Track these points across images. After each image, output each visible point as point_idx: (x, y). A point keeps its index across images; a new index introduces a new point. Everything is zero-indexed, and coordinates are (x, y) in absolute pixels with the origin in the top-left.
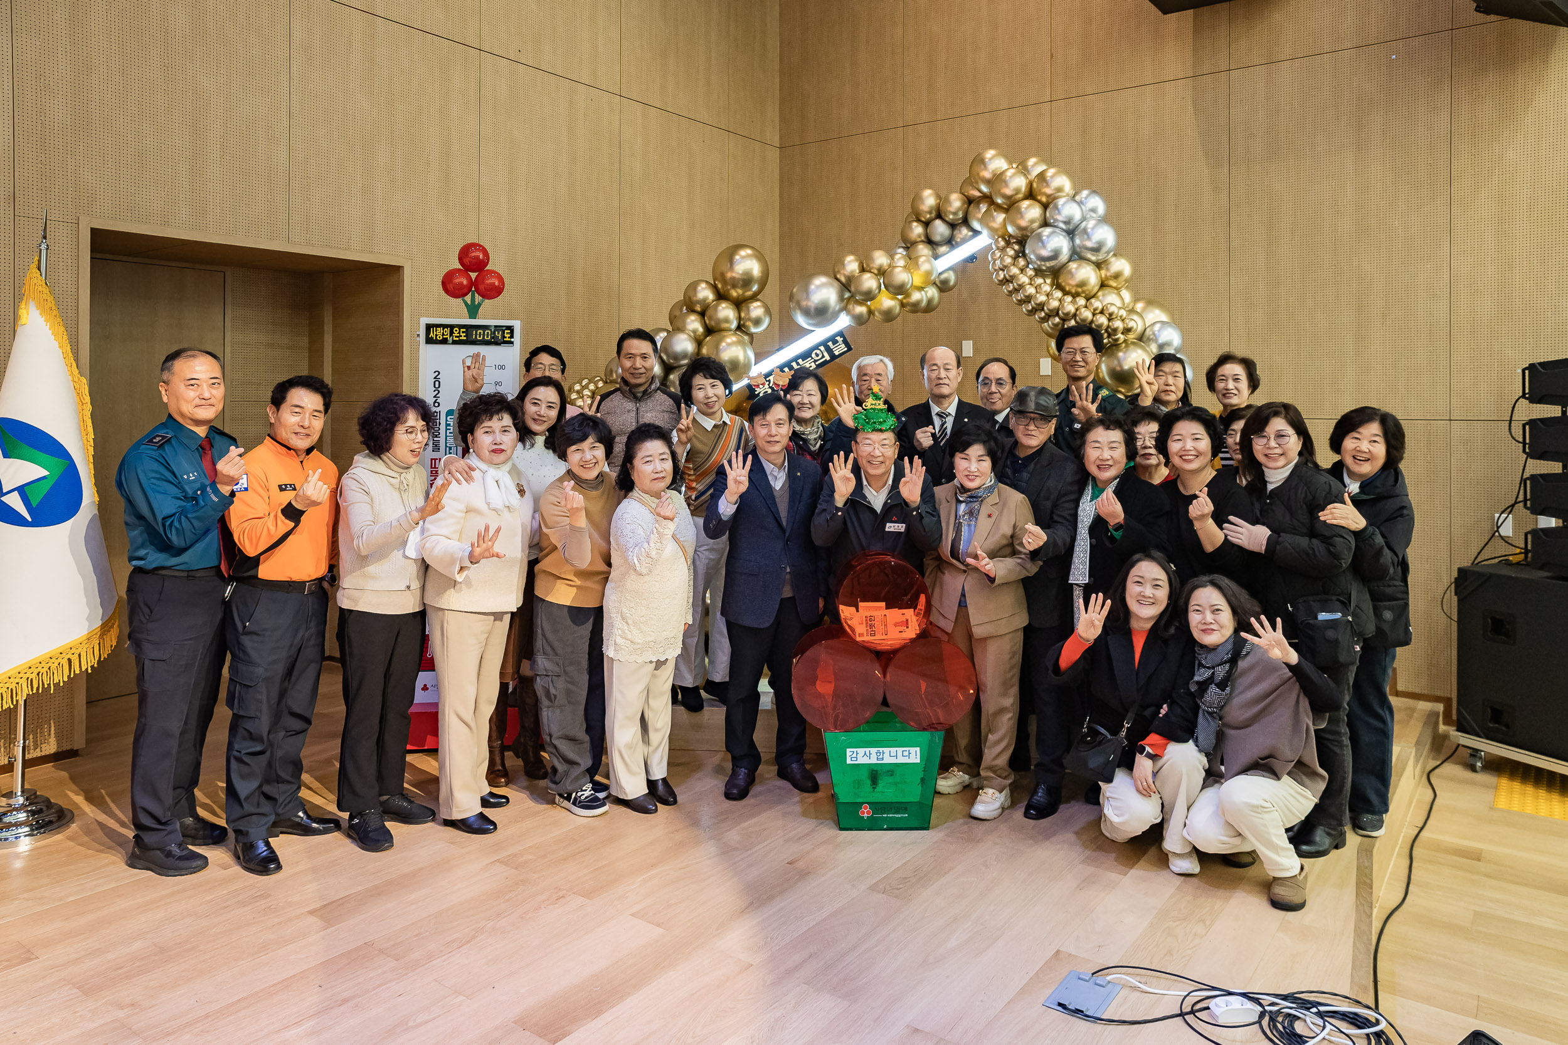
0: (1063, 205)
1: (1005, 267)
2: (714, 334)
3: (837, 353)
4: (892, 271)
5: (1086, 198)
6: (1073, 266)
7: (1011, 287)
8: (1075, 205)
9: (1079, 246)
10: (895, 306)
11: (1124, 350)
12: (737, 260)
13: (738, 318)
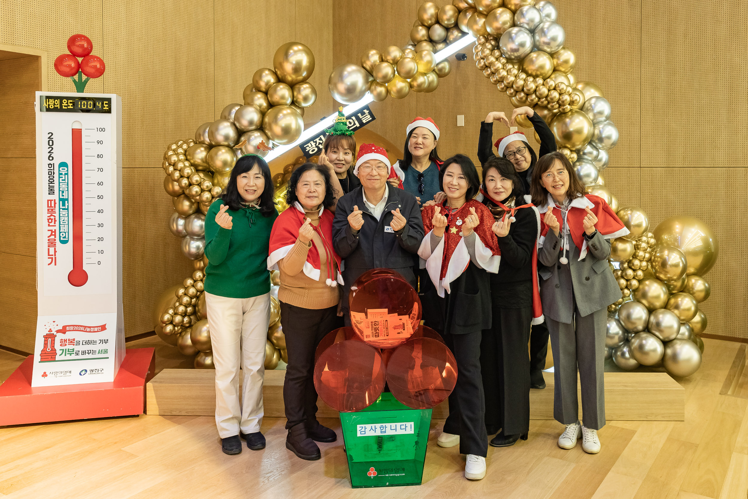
0: (527, 11)
1: (485, 56)
2: (274, 108)
3: (364, 121)
4: (402, 62)
5: (543, 7)
6: (534, 55)
7: (489, 71)
8: (535, 12)
9: (538, 41)
10: (406, 87)
11: (570, 117)
12: (291, 53)
13: (292, 96)
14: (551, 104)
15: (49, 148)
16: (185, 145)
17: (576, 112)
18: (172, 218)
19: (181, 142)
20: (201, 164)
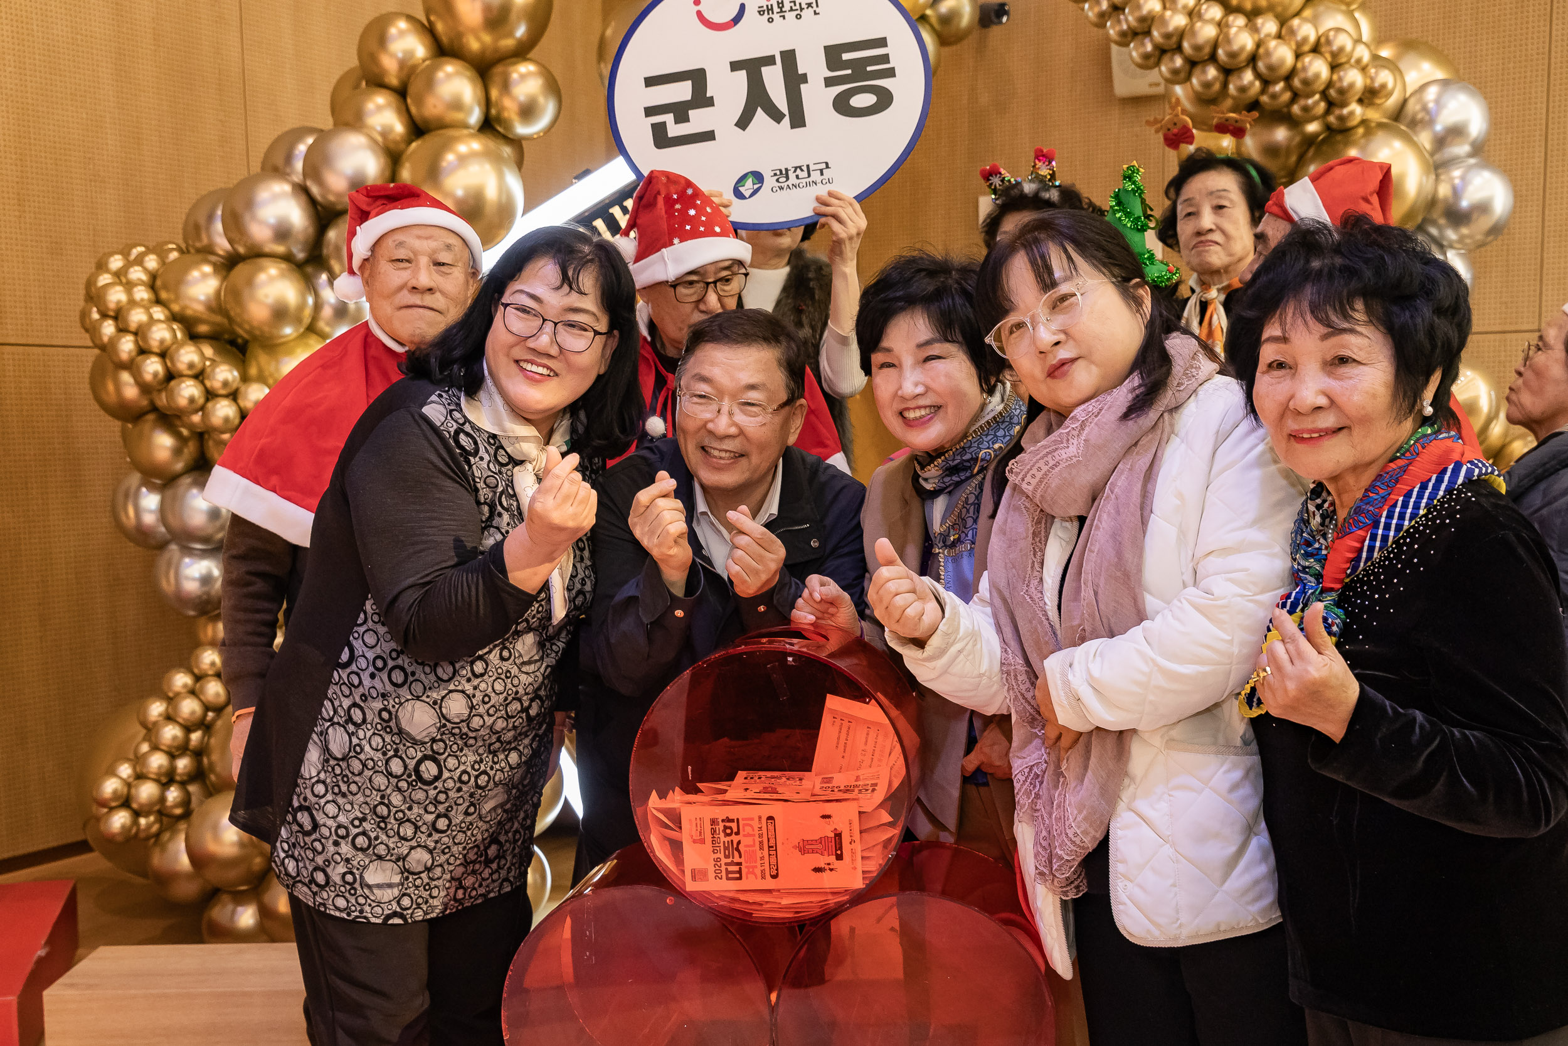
2: (427, 137)
11: (1362, 141)
13: (483, 102)
14: (1302, 102)
16: (152, 256)
17: (1381, 126)
18: (121, 489)
19: (141, 249)
20: (205, 317)
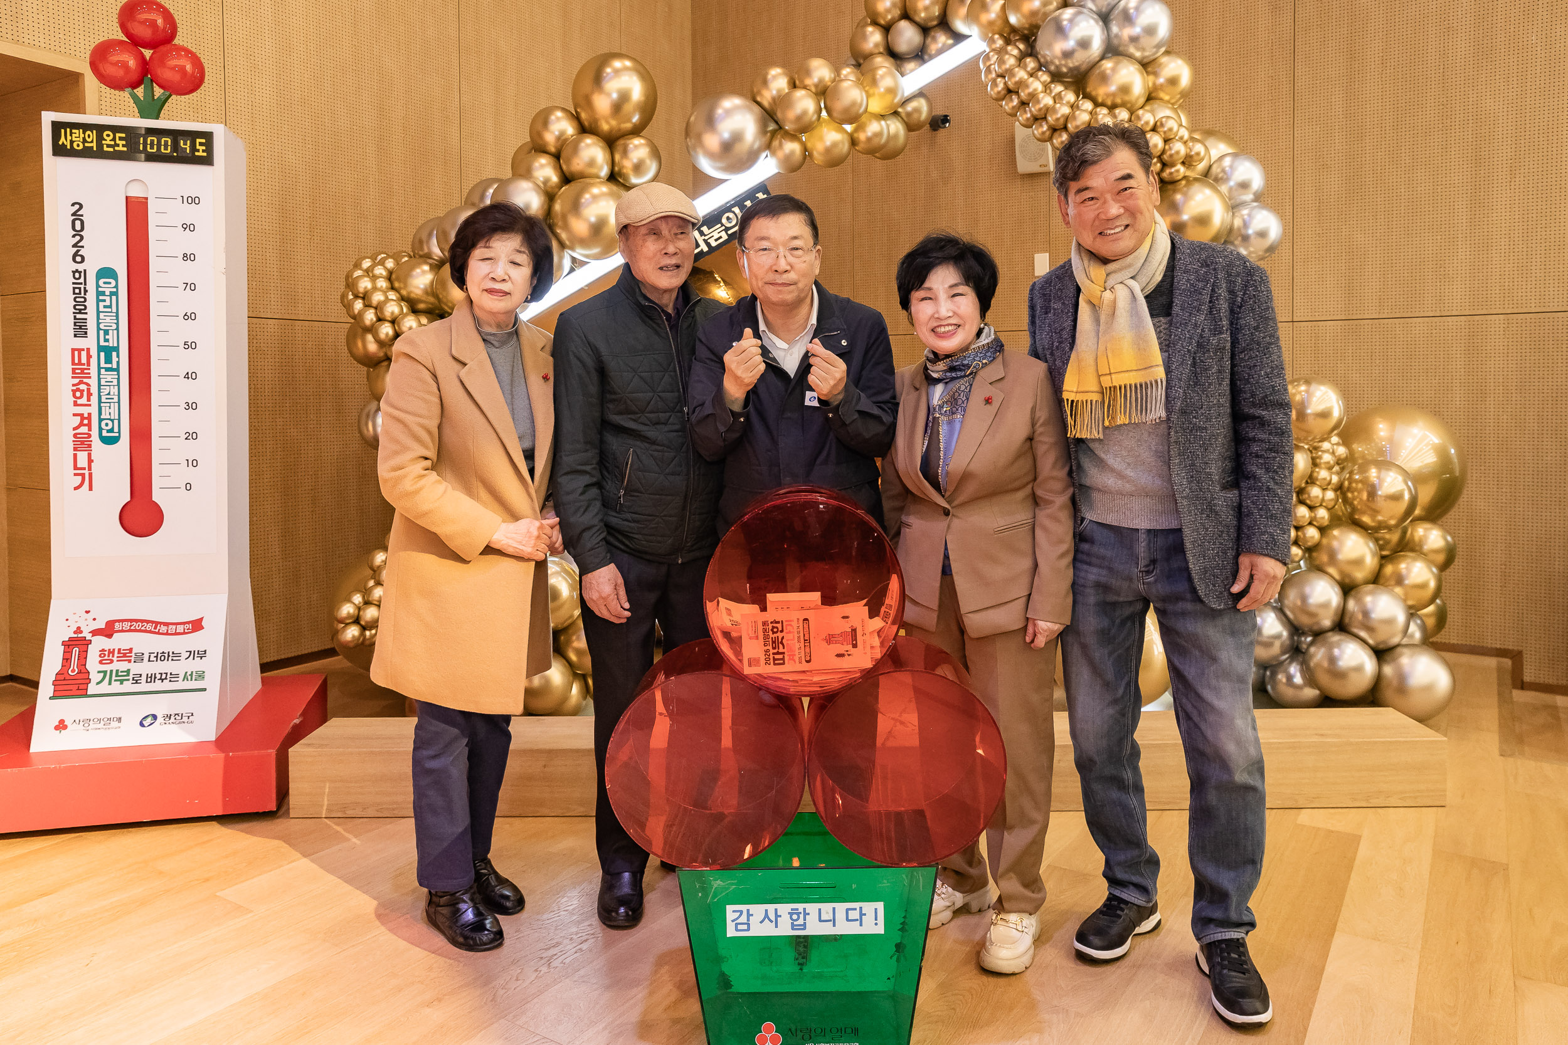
1: (1007, 71)
2: (572, 184)
4: (835, 89)
6: (1108, 65)
7: (1016, 100)
9: (1117, 36)
10: (843, 142)
11: (1185, 189)
12: (608, 74)
13: (610, 162)
15: (74, 236)
16: (390, 260)
17: (1196, 180)
18: (366, 411)
19: (383, 255)
20: (423, 299)
